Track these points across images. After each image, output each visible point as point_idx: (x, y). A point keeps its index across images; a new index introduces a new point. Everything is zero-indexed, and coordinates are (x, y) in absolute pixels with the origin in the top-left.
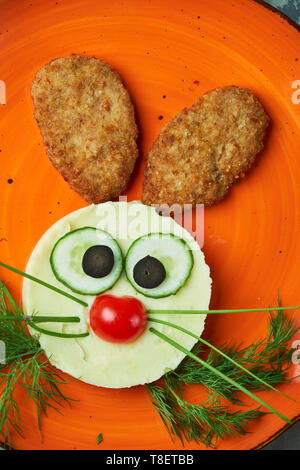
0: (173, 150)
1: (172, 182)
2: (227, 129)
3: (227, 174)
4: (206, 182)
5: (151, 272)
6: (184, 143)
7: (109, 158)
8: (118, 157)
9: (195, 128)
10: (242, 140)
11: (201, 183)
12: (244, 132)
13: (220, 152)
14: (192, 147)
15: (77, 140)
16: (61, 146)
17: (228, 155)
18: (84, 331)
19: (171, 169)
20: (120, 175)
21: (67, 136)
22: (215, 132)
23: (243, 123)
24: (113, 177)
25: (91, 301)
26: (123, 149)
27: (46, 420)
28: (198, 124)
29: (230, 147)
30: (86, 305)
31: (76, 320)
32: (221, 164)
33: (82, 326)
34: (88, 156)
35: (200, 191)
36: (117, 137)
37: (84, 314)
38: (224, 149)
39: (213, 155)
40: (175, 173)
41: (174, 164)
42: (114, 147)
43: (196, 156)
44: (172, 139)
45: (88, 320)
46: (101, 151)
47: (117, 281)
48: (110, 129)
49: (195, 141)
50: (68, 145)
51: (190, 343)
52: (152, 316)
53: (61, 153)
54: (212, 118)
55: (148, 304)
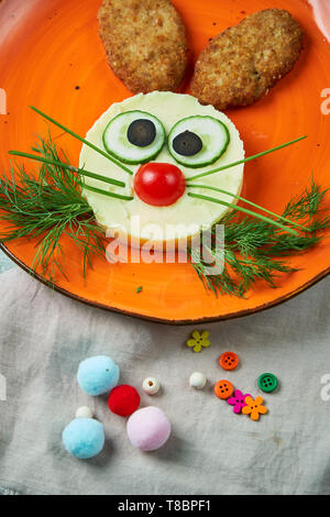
0: (216, 55)
1: (215, 80)
2: (265, 38)
3: (265, 74)
4: (244, 79)
5: (189, 144)
6: (226, 50)
7: (159, 61)
8: (167, 60)
9: (237, 39)
10: (278, 47)
11: (239, 79)
12: (280, 40)
13: (258, 57)
14: (233, 53)
15: (132, 48)
16: (119, 52)
17: (266, 58)
18: (129, 195)
19: (214, 70)
20: (168, 75)
21: (124, 44)
22: (254, 41)
23: (278, 33)
24: (162, 76)
25: (135, 169)
26: (173, 54)
27: (90, 272)
28: (240, 36)
29: (267, 53)
30: (131, 173)
31: (123, 185)
32: (259, 67)
33: (127, 191)
34: (141, 59)
35: (238, 85)
36: (166, 45)
38: (262, 55)
39: (252, 59)
40: (218, 72)
41: (216, 66)
42: (164, 52)
43: (236, 60)
44: (216, 47)
45: (132, 185)
46: (152, 55)
47: (159, 152)
48: (161, 39)
49: (236, 48)
50: (124, 51)
52: (190, 183)
53: (118, 57)
54: (252, 31)
55: (187, 173)
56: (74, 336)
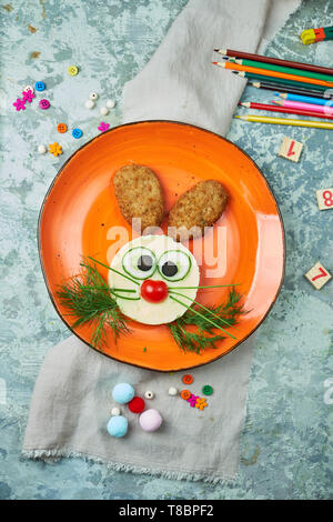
0: (182, 210)
3: (208, 222)
7: (151, 214)
8: (155, 213)
10: (215, 206)
12: (216, 202)
15: (135, 205)
17: (209, 213)
21: (131, 203)
22: (202, 202)
23: (216, 198)
25: (141, 282)
26: (157, 209)
27: (119, 339)
29: (209, 209)
31: (134, 291)
32: (205, 217)
33: (137, 295)
36: (155, 203)
37: (138, 289)
39: (201, 213)
40: (182, 221)
41: (182, 217)
42: (153, 208)
43: (193, 214)
46: (147, 210)
48: (151, 200)
49: (192, 206)
50: (131, 207)
51: (189, 303)
53: (128, 211)
54: (201, 195)
55: (169, 284)
56: (110, 372)
